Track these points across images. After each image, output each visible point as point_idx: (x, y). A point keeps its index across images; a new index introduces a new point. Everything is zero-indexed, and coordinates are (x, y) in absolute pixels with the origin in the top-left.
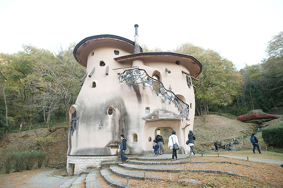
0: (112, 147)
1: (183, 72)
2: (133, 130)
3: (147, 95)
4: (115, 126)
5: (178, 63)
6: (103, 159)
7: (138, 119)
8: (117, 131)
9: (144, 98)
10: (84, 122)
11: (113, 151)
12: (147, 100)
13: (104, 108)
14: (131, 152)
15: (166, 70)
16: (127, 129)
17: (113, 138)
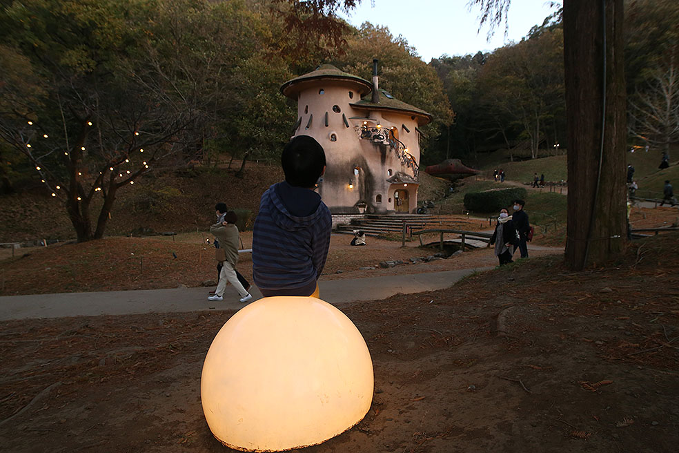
0: (360, 206)
1: (416, 129)
2: (377, 191)
3: (391, 158)
4: (362, 185)
5: (413, 118)
6: (352, 217)
7: (383, 180)
8: (364, 191)
9: (388, 161)
10: (330, 181)
11: (361, 210)
12: (391, 162)
13: (350, 167)
14: (375, 211)
15: (403, 127)
16: (373, 190)
17: (361, 197)
